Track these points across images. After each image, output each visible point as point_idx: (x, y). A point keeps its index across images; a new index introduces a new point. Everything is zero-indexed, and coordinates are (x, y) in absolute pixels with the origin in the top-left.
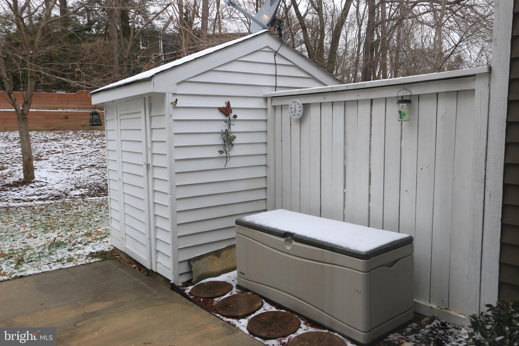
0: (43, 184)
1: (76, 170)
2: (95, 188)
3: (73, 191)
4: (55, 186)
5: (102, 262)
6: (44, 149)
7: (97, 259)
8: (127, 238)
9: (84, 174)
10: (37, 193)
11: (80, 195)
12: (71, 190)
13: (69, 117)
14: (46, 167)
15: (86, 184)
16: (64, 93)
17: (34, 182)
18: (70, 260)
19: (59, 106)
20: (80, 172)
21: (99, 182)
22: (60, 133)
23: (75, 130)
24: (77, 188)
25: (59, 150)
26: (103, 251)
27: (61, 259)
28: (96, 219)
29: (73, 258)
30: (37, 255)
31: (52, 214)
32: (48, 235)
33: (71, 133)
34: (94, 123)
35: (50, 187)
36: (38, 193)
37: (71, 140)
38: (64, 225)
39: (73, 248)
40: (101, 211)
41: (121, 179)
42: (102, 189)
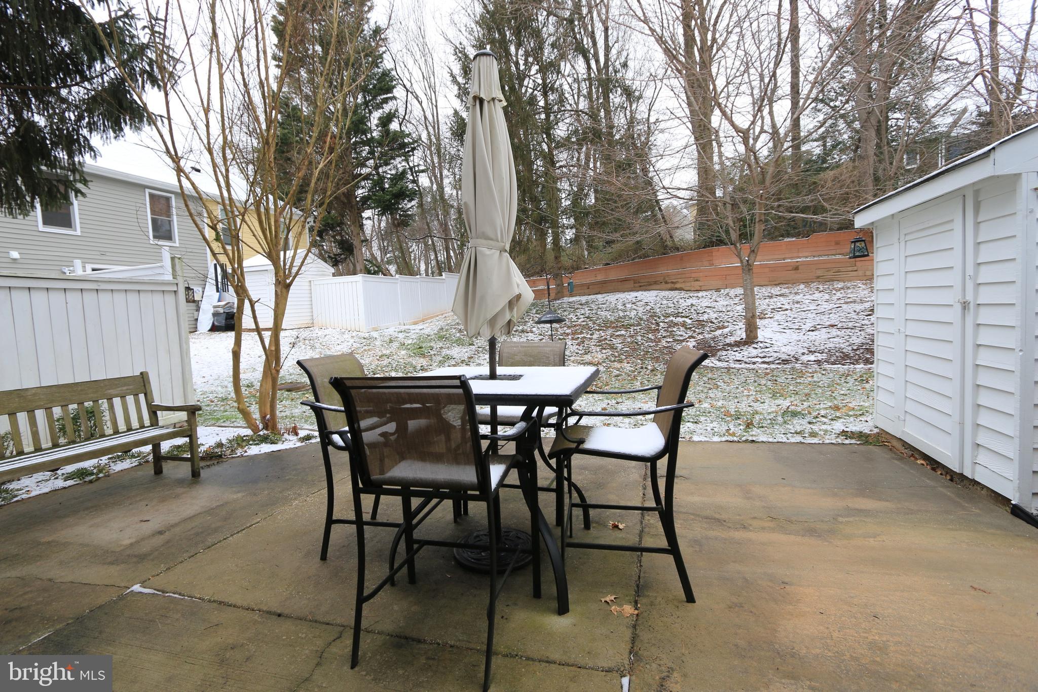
0: (768, 345)
1: (809, 331)
2: (837, 354)
3: (806, 356)
4: (782, 348)
5: (861, 447)
6: (769, 306)
7: (853, 441)
8: (908, 417)
9: (821, 336)
10: (760, 355)
11: (815, 361)
12: (803, 354)
13: (800, 267)
14: (770, 326)
15: (822, 348)
16: (794, 239)
17: (757, 343)
18: (813, 434)
19: (787, 256)
20: (814, 333)
21: (842, 346)
22: (788, 288)
23: (807, 282)
24: (811, 352)
25: (787, 306)
26: (861, 432)
27: (801, 431)
28: (842, 392)
29: (817, 434)
30: (769, 422)
31: (779, 380)
32: (778, 402)
33: (802, 286)
34: (857, 254)
35: (776, 349)
36: (762, 355)
37: (802, 295)
38: (797, 394)
39: (814, 421)
40: (847, 383)
41: (902, 330)
42: (847, 355)
